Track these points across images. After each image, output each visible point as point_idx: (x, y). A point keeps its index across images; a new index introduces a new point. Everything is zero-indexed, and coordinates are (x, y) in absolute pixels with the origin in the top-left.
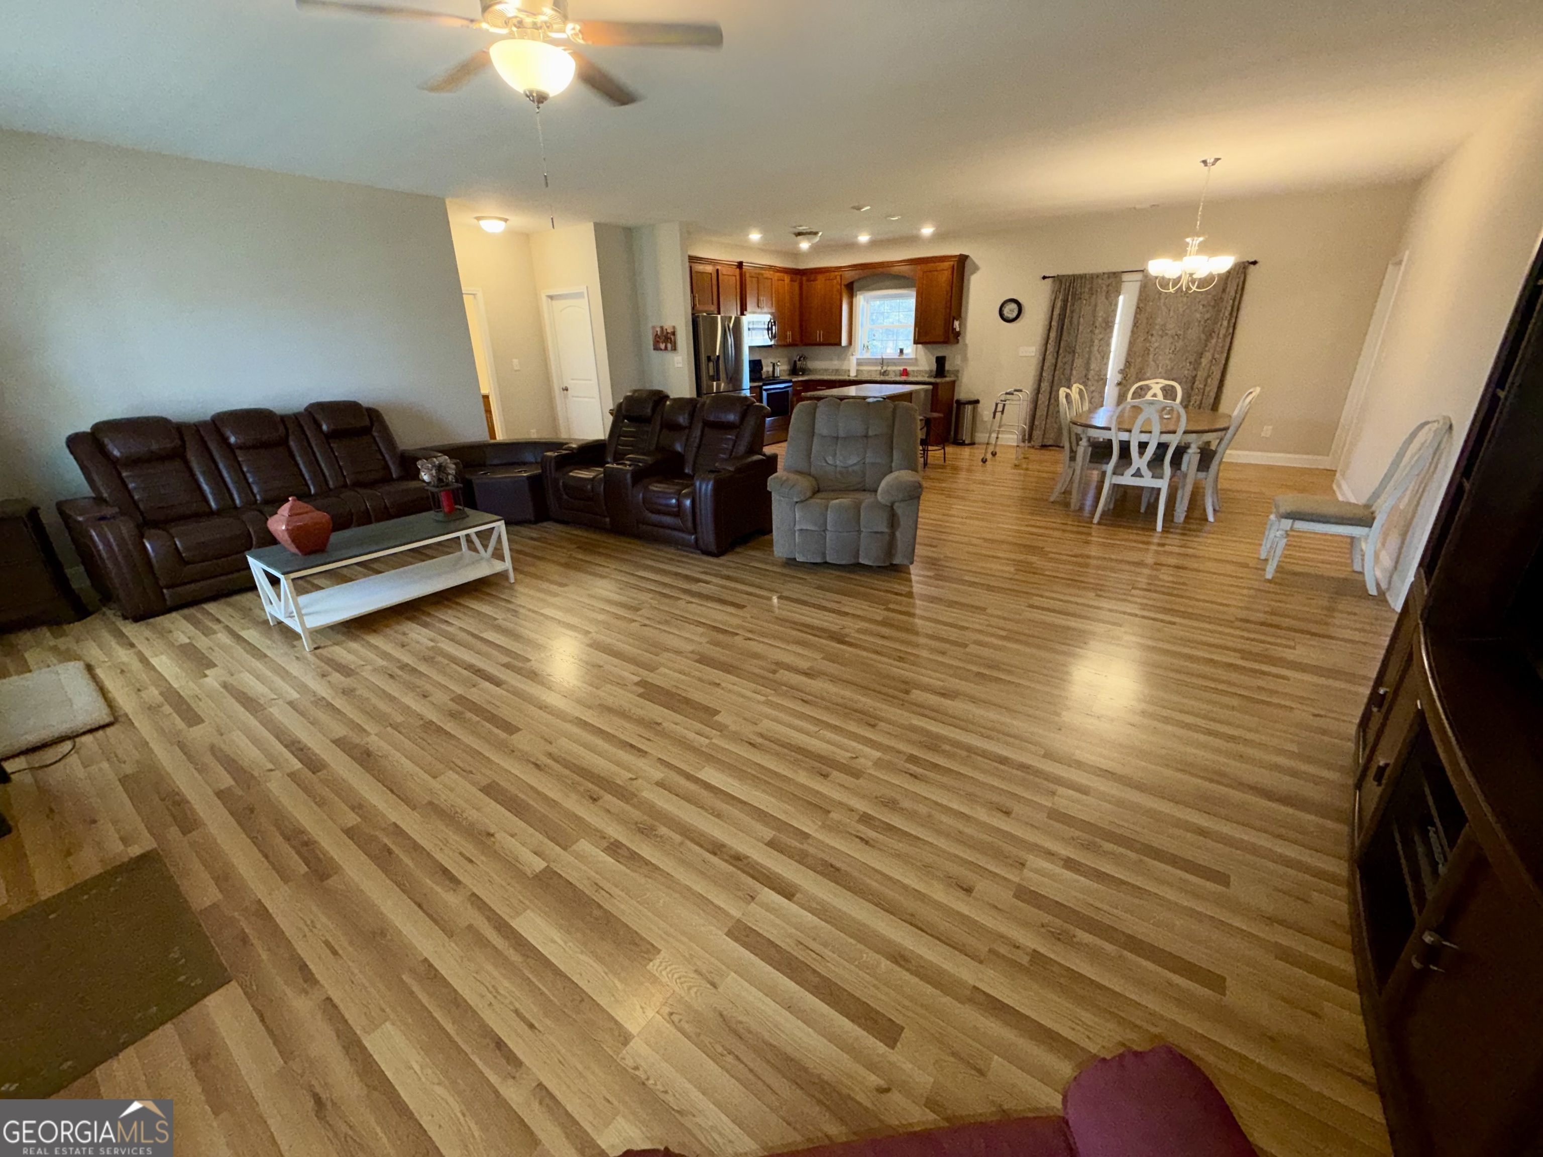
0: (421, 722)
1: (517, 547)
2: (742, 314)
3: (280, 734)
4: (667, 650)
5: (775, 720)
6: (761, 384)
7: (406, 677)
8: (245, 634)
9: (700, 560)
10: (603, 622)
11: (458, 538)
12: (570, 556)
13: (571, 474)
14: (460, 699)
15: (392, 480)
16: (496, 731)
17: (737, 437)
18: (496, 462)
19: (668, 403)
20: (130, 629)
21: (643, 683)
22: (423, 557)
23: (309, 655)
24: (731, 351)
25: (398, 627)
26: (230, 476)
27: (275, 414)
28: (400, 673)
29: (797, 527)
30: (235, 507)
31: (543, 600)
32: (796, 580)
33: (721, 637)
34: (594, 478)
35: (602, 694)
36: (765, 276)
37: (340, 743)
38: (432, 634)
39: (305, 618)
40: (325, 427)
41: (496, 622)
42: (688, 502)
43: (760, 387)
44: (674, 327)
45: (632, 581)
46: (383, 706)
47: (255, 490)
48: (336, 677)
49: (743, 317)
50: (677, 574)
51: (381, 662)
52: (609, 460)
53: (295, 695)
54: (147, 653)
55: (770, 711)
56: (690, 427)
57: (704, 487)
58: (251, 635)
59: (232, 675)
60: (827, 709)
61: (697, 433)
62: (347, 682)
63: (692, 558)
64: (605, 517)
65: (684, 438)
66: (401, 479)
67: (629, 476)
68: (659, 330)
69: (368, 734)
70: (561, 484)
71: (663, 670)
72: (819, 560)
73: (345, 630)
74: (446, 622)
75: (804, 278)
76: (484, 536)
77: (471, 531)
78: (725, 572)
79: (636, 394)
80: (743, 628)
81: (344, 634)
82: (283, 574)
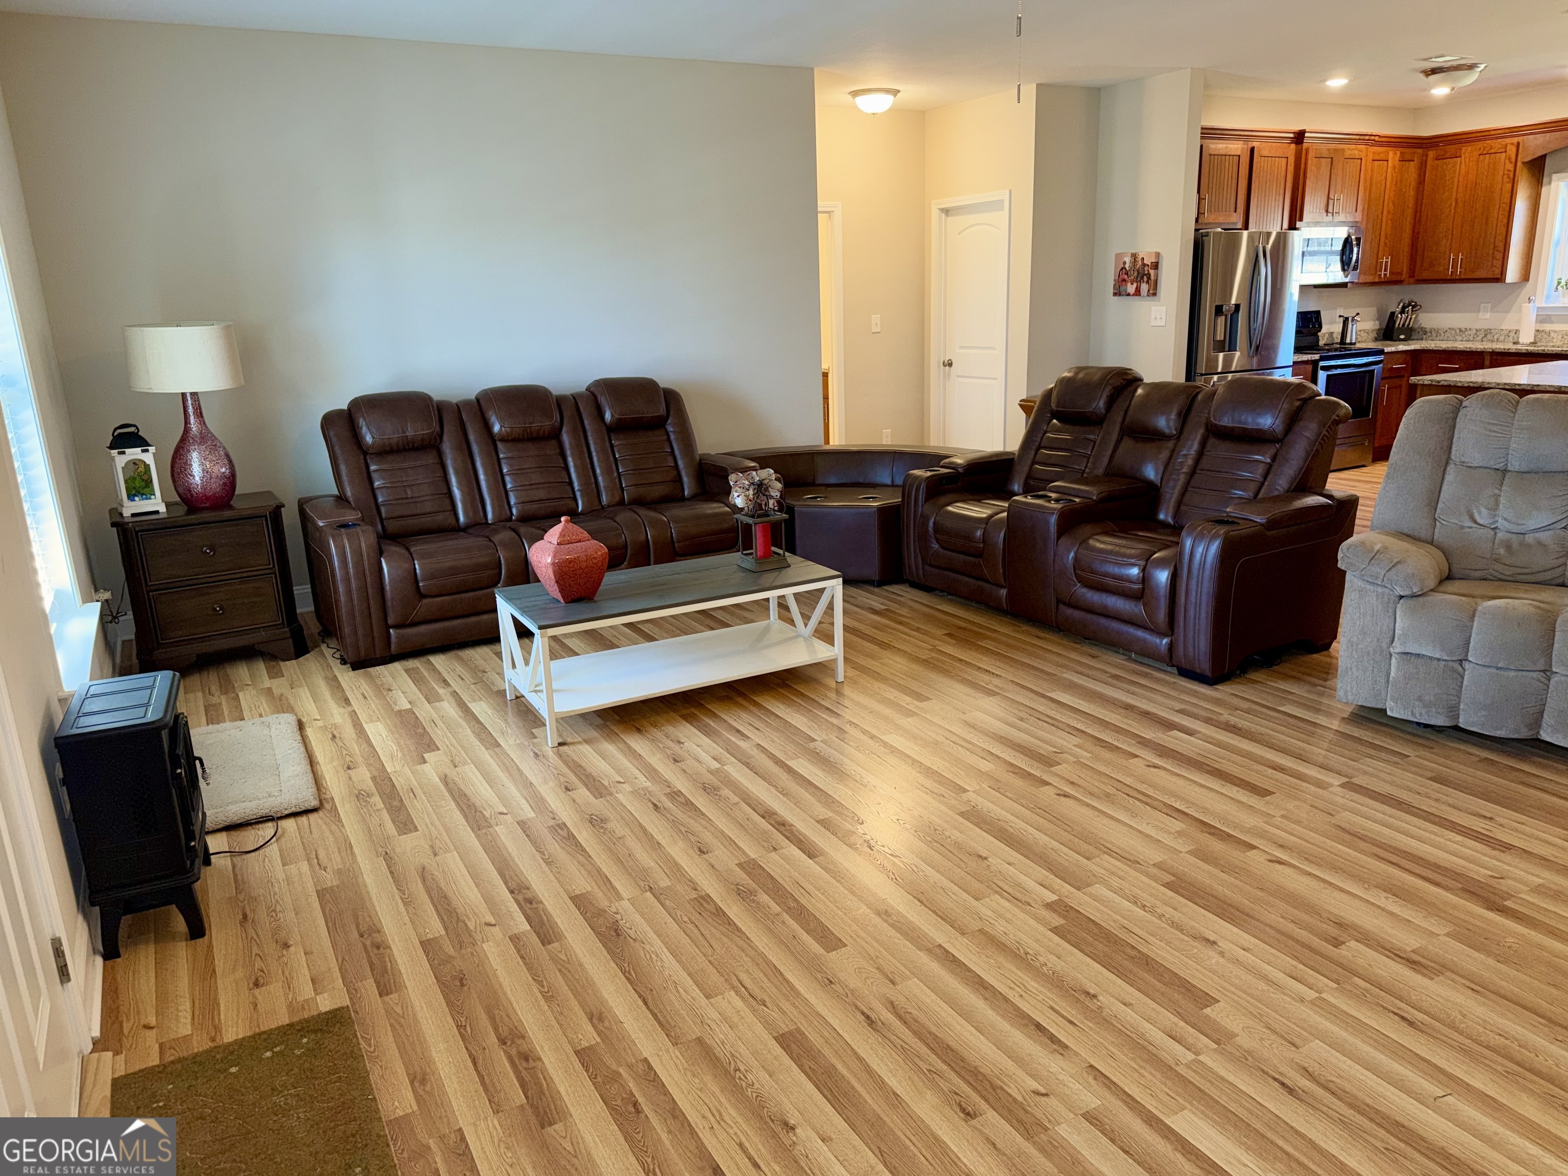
0: (694, 895)
1: (853, 623)
2: (1292, 227)
3: (505, 868)
4: (1109, 852)
5: (1337, 1045)
6: (1317, 357)
7: (678, 812)
8: (475, 707)
9: (1174, 686)
10: (987, 775)
11: (767, 600)
12: (934, 649)
13: (950, 508)
14: (751, 867)
15: (682, 499)
16: (805, 936)
17: (1274, 459)
18: (832, 480)
19: (1140, 391)
20: (347, 677)
21: (1059, 907)
22: (712, 624)
23: (550, 753)
24: (1264, 294)
25: (670, 729)
26: (487, 481)
27: (550, 393)
28: (668, 804)
29: (1397, 647)
30: (487, 523)
31: (886, 719)
32: (1383, 755)
33: (1217, 846)
34: (991, 516)
35: (987, 913)
36: (1348, 154)
37: (580, 901)
38: (719, 750)
39: (556, 696)
40: (608, 416)
41: (812, 745)
42: (1163, 576)
43: (1315, 363)
44: (1158, 255)
45: (1042, 706)
46: (644, 857)
47: (513, 501)
48: (582, 793)
49: (1295, 233)
50: (1128, 707)
51: (643, 782)
52: (1016, 487)
53: (529, 813)
54: (363, 717)
55: (1326, 1024)
56: (1179, 436)
57: (1200, 550)
58: (482, 709)
59: (455, 767)
60: (1464, 1051)
61: (1192, 448)
62: (598, 805)
63: (1158, 680)
64: (1002, 587)
65: (1165, 455)
66: (694, 498)
67: (1053, 519)
68: (1128, 260)
69: (619, 897)
70: (931, 524)
71: (1099, 889)
72: (1440, 721)
73: (600, 721)
74: (738, 731)
75: (1431, 154)
76: (808, 601)
77: (788, 591)
78: (1226, 716)
79: (1081, 376)
80: (1262, 835)
81: (598, 727)
82: (540, 628)
